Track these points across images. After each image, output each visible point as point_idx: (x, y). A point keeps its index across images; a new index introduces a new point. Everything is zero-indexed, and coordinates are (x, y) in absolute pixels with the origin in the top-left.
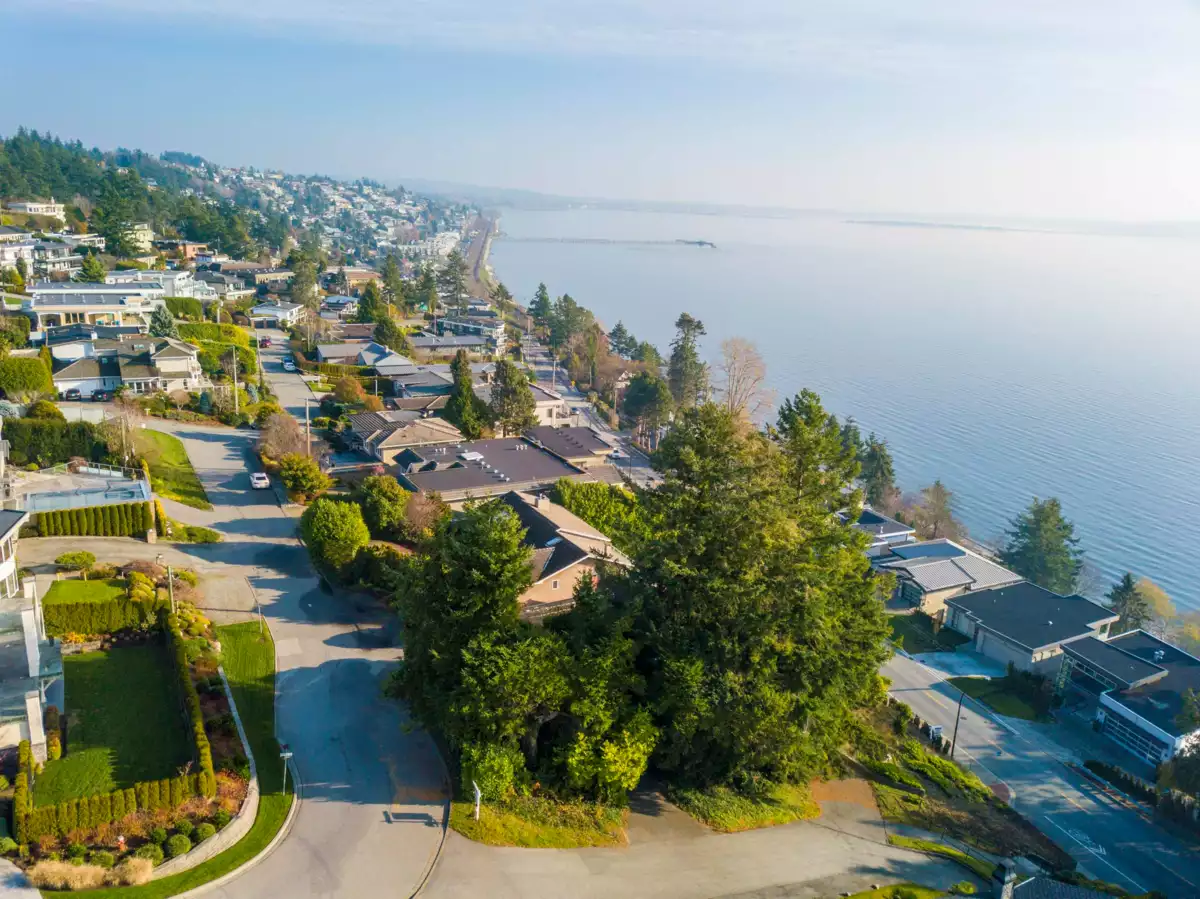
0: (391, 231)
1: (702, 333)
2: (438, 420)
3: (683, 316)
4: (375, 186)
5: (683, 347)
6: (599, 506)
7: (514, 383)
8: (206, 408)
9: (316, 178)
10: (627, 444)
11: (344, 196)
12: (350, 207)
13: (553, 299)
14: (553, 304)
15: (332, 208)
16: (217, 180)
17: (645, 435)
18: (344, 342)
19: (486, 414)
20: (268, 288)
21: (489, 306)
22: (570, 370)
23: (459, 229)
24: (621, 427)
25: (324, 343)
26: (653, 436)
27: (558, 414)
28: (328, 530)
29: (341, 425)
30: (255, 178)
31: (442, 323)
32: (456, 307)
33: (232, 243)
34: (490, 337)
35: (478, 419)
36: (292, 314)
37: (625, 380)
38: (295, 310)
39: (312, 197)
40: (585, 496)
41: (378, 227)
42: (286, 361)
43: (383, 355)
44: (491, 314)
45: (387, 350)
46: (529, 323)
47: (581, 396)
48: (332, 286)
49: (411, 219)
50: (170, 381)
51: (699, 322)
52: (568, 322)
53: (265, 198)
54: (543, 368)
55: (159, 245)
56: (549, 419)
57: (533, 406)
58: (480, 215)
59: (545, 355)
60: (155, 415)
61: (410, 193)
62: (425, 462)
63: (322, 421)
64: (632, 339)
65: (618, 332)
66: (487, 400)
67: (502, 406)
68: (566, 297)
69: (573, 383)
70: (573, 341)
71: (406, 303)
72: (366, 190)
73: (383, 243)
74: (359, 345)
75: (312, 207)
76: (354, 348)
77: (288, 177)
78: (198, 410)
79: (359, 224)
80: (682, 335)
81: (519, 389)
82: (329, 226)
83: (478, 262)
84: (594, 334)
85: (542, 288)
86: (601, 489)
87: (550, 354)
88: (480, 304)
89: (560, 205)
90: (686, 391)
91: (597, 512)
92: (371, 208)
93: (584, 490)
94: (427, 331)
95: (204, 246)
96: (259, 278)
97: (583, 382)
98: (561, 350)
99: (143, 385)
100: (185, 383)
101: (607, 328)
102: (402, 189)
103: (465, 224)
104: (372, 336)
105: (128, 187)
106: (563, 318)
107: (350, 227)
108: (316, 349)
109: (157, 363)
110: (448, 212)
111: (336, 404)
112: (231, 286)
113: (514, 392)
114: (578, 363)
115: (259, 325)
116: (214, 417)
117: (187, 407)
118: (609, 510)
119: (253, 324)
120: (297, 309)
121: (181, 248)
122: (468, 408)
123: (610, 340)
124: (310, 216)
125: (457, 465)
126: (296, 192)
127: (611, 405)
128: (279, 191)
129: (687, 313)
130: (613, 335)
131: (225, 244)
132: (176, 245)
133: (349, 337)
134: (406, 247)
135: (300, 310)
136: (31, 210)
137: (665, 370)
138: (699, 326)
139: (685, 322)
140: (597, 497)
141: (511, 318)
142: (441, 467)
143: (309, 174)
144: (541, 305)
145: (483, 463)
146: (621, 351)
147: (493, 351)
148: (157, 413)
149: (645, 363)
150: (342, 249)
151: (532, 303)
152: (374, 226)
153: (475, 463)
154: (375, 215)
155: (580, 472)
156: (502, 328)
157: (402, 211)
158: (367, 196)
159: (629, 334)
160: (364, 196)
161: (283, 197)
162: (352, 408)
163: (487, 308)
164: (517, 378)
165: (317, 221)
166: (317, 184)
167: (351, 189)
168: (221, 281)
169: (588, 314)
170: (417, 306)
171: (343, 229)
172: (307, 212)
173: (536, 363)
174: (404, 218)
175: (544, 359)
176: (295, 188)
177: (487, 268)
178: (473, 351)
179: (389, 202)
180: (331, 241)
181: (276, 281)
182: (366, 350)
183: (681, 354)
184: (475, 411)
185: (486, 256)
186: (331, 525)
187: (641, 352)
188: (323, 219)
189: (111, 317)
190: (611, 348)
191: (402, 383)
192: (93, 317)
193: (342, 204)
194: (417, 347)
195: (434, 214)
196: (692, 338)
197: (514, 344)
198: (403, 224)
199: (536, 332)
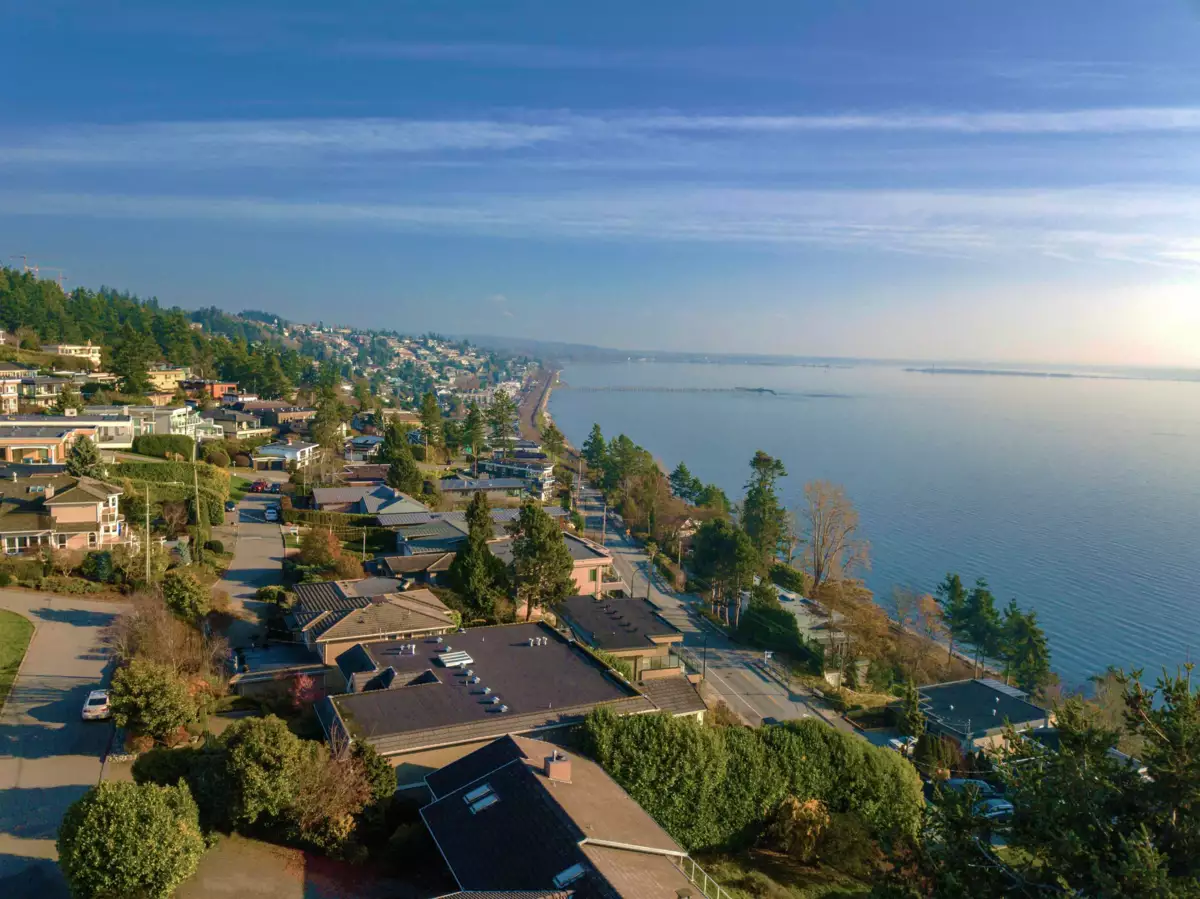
0: (452, 381)
1: (782, 474)
2: (425, 594)
3: (758, 454)
4: (440, 340)
5: (759, 491)
6: (664, 762)
7: (543, 536)
8: (106, 573)
9: (383, 333)
10: (696, 615)
11: (410, 349)
12: (414, 358)
13: (607, 439)
14: (607, 445)
15: (396, 359)
16: (287, 334)
17: (721, 603)
18: (348, 485)
19: (505, 579)
20: (291, 427)
21: (540, 448)
22: (624, 517)
23: (520, 379)
24: (688, 590)
25: (323, 485)
26: (733, 605)
27: (604, 575)
28: (104, 854)
29: (291, 599)
30: (323, 332)
31: (484, 466)
32: (501, 449)
33: (269, 384)
34: (537, 479)
35: (492, 586)
36: (303, 453)
37: (690, 528)
38: (308, 450)
39: (376, 350)
40: (640, 743)
41: (440, 377)
42: (269, 508)
43: (391, 499)
44: (541, 456)
45: (397, 494)
46: (582, 465)
47: (637, 547)
48: (368, 427)
49: (472, 369)
50: (71, 536)
51: (778, 462)
52: (624, 463)
53: (329, 349)
54: (594, 514)
55: (185, 385)
56: (593, 583)
57: (569, 567)
58: (541, 367)
59: (597, 499)
60: (23, 585)
61: (475, 346)
62: (377, 672)
63: (271, 591)
64: (696, 482)
65: (679, 475)
66: (508, 559)
67: (527, 568)
68: (622, 438)
69: (628, 531)
70: (629, 483)
71: (448, 445)
72: (431, 343)
73: (443, 392)
74: (367, 489)
75: (376, 357)
76: (361, 492)
77: (354, 332)
78: (94, 577)
79: (420, 375)
80: (757, 476)
81: (549, 543)
82: (390, 375)
83: (536, 410)
84: (652, 476)
85: (596, 428)
86: (667, 728)
87: (603, 499)
88: (530, 447)
89: (620, 357)
90: (764, 542)
91: (659, 771)
92: (435, 359)
93: (636, 730)
94: (467, 474)
95: (234, 386)
96: (282, 417)
97: (639, 530)
98: (615, 494)
99: (28, 541)
100: (92, 539)
101: (667, 470)
102: (466, 343)
103: (525, 375)
104: (386, 478)
105: (173, 331)
106: (618, 459)
107: (412, 376)
108: (312, 493)
109: (53, 510)
110: (510, 364)
111: (299, 567)
112: (244, 425)
113: (542, 547)
114: (635, 508)
115: (264, 467)
116: (114, 587)
117: (77, 572)
118: (682, 768)
119: (255, 466)
120: (311, 448)
121: (208, 387)
122: (480, 570)
123: (670, 483)
124: (373, 367)
125: (427, 678)
126: (363, 345)
127: (674, 558)
128: (345, 344)
129: (763, 451)
130: (674, 477)
131: (262, 384)
132: (204, 385)
133: (358, 479)
134: (465, 396)
135: (315, 449)
136: (62, 351)
137: (738, 517)
138: (778, 465)
139: (760, 462)
140: (660, 745)
141: (564, 462)
142: (401, 679)
143: (378, 329)
144: (593, 449)
145: (470, 673)
146: (683, 495)
147: (538, 495)
148: (27, 582)
149: (714, 508)
150: (401, 397)
151: (585, 445)
152: (435, 376)
153: (459, 672)
154: (439, 367)
155: (630, 692)
156: (549, 471)
157: (465, 362)
158: (432, 349)
159: (692, 476)
160: (428, 349)
161: (349, 349)
162: (315, 571)
163: (538, 450)
164: (547, 529)
165: (379, 371)
166: (382, 337)
167: (417, 343)
168: (233, 419)
169: (647, 456)
170: (460, 448)
171: (405, 378)
172: (371, 363)
173: (587, 508)
174: (467, 369)
175: (596, 503)
176: (361, 342)
177: (546, 415)
178: (512, 495)
179: (452, 354)
180: (391, 390)
181: (301, 420)
182: (374, 494)
183: (757, 500)
184: (488, 574)
185: (545, 404)
186: (110, 844)
187: (706, 496)
188: (386, 369)
189: (45, 454)
190: (672, 492)
191: (405, 535)
192: (19, 453)
193: (404, 354)
194: (445, 491)
195: (497, 364)
196: (770, 479)
197: (565, 488)
198: (465, 374)
199: (591, 475)
